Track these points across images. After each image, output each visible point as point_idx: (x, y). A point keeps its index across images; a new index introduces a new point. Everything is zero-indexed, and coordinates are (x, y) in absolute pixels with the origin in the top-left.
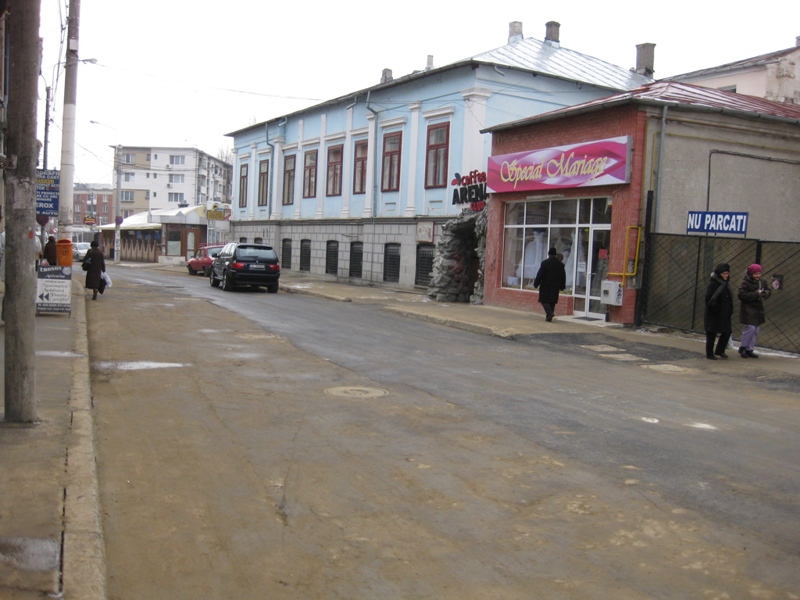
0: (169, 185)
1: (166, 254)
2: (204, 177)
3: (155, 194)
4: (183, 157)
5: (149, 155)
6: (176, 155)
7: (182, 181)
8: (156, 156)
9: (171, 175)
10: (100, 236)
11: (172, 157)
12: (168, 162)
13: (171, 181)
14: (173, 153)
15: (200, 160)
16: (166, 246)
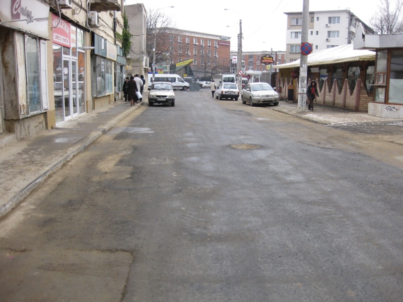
0: (327, 40)
1: (386, 101)
2: (353, 33)
3: (317, 47)
4: (339, 18)
5: (313, 18)
6: (333, 17)
7: (338, 36)
8: (318, 18)
9: (329, 32)
10: (278, 76)
11: (330, 18)
12: (327, 22)
13: (329, 36)
14: (331, 15)
15: (351, 20)
16: (386, 88)
